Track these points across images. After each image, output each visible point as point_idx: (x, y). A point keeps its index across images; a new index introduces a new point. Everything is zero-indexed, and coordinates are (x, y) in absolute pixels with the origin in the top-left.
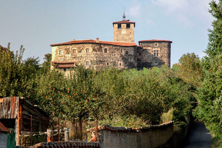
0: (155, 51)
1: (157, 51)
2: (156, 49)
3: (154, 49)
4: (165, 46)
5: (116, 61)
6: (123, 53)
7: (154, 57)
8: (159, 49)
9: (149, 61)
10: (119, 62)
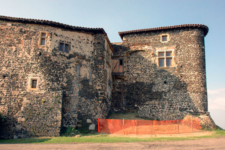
0: (161, 53)
1: (168, 53)
2: (164, 49)
3: (158, 50)
4: (190, 41)
5: (21, 73)
6: (49, 45)
7: (158, 68)
8: (172, 49)
9: (145, 79)
10: (30, 77)
